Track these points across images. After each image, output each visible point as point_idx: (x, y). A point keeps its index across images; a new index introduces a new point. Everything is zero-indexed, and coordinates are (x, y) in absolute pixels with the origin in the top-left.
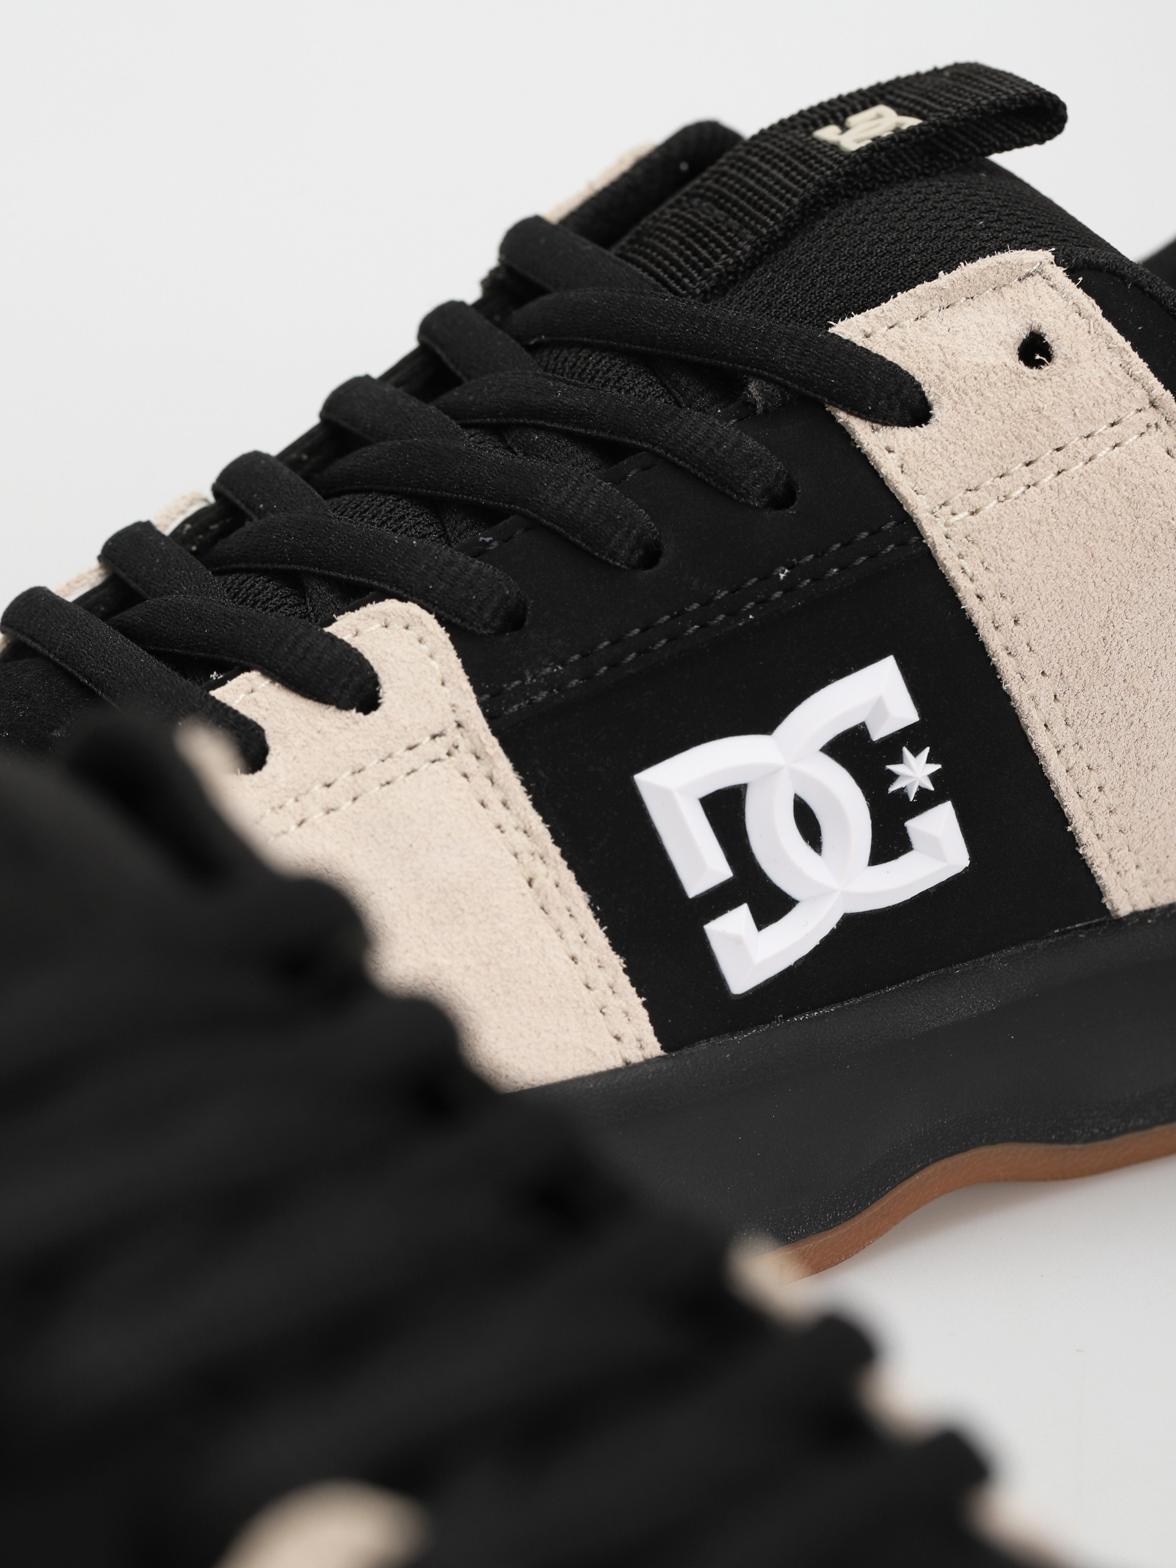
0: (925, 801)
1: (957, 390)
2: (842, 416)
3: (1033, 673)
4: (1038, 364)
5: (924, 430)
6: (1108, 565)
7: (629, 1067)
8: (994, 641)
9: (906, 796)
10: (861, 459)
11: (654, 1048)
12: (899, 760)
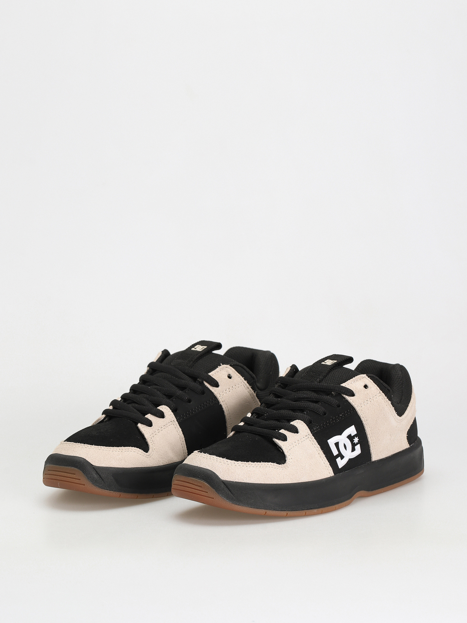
0: (357, 444)
1: (358, 392)
2: (344, 396)
3: (368, 427)
4: (367, 388)
5: (354, 397)
6: (376, 413)
7: (331, 477)
8: (364, 423)
9: (355, 443)
10: (347, 401)
11: (333, 475)
12: (354, 438)
